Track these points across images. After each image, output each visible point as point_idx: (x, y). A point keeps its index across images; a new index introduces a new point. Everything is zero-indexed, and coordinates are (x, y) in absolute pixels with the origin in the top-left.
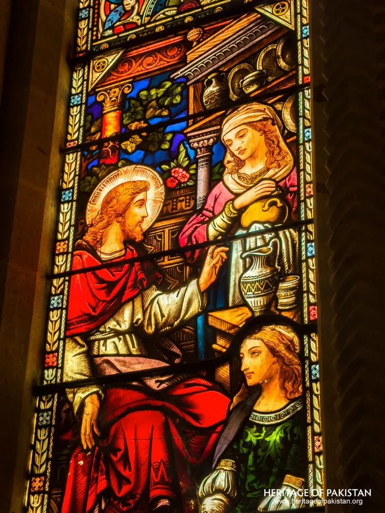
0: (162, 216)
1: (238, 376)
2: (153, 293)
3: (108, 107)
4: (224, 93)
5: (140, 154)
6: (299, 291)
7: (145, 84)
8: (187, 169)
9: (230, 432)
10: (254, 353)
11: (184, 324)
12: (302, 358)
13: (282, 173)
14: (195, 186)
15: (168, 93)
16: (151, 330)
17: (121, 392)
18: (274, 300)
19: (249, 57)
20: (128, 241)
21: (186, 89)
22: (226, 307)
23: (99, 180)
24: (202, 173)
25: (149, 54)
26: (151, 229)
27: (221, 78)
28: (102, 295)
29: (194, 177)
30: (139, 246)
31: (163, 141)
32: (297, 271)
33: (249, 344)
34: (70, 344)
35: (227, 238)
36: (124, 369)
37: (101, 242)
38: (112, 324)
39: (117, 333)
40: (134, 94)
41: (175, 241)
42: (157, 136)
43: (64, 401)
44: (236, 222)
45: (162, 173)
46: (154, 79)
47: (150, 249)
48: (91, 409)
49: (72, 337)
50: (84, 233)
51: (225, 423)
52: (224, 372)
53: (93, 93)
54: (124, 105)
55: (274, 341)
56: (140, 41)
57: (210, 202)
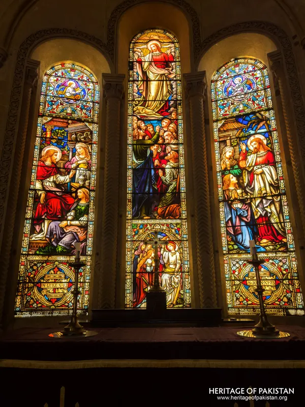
0: (61, 160)
1: (77, 196)
2: (58, 175)
3: (47, 130)
4: (76, 138)
5: (56, 144)
6: (90, 183)
7: (58, 128)
8: (67, 151)
9: (75, 205)
10: (80, 192)
11: (65, 183)
12: (90, 195)
13: (88, 160)
14: (69, 156)
15: (63, 133)
16: (58, 183)
17: (51, 194)
18: (85, 183)
19: (83, 132)
20: (52, 163)
21: (67, 133)
22: (75, 182)
23: (45, 147)
24: (71, 154)
25: (59, 122)
26: (58, 162)
27: (76, 135)
28: (46, 173)
29: (69, 154)
30: (55, 165)
31: (61, 143)
32: (90, 179)
33: (79, 191)
34: (37, 181)
35: (76, 169)
36: (51, 189)
37: (46, 161)
38: (48, 179)
39: (50, 182)
40: (55, 129)
41: (64, 166)
42: (61, 142)
43: (36, 193)
44: (78, 166)
45: (61, 150)
46: (60, 128)
47: (58, 166)
48: (43, 196)
49: (38, 180)
50: (41, 157)
51: (74, 204)
52: (74, 195)
53: (44, 125)
54: (52, 131)
55: (84, 191)
56: (56, 117)
57: (72, 160)
